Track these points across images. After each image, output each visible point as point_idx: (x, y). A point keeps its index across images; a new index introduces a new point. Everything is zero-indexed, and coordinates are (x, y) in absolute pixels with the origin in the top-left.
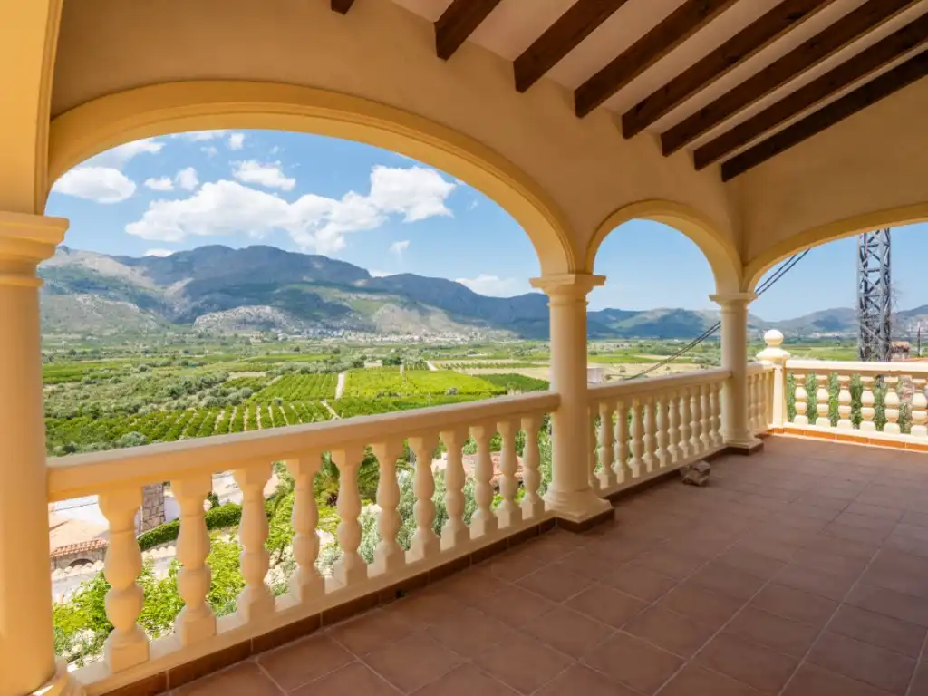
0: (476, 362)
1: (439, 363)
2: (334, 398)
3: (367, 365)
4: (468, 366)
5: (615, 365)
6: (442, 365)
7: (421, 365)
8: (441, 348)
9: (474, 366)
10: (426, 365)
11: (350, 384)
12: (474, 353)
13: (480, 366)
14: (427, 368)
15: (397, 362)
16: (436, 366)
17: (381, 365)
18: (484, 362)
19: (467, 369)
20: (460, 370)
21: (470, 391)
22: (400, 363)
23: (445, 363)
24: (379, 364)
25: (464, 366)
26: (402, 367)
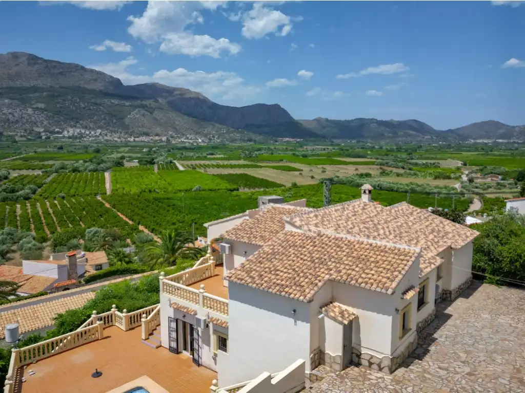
0: (214, 163)
1: (185, 163)
2: (106, 194)
3: (127, 165)
4: (208, 166)
5: (319, 166)
6: (187, 165)
7: (171, 166)
8: (185, 148)
9: (213, 166)
10: (175, 164)
11: (114, 181)
12: (212, 154)
13: (218, 166)
14: (177, 168)
15: (152, 163)
16: (183, 165)
17: (138, 164)
18: (221, 163)
19: (208, 169)
20: (202, 171)
21: (210, 188)
22: (154, 163)
23: (189, 163)
24: (135, 163)
25: (205, 166)
26: (156, 167)
